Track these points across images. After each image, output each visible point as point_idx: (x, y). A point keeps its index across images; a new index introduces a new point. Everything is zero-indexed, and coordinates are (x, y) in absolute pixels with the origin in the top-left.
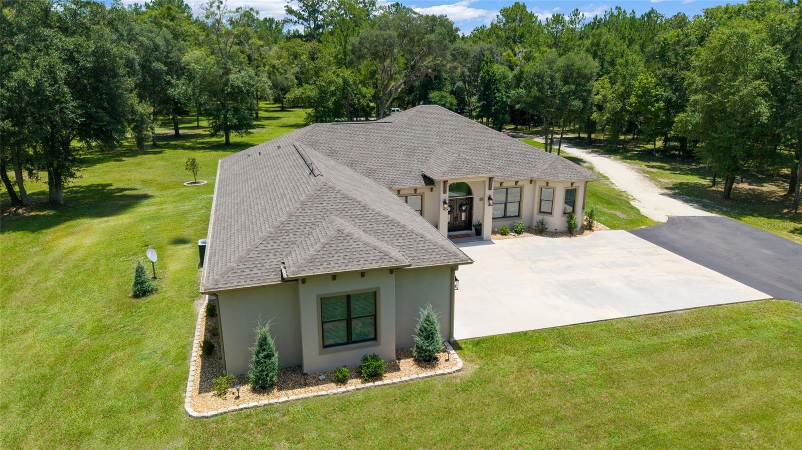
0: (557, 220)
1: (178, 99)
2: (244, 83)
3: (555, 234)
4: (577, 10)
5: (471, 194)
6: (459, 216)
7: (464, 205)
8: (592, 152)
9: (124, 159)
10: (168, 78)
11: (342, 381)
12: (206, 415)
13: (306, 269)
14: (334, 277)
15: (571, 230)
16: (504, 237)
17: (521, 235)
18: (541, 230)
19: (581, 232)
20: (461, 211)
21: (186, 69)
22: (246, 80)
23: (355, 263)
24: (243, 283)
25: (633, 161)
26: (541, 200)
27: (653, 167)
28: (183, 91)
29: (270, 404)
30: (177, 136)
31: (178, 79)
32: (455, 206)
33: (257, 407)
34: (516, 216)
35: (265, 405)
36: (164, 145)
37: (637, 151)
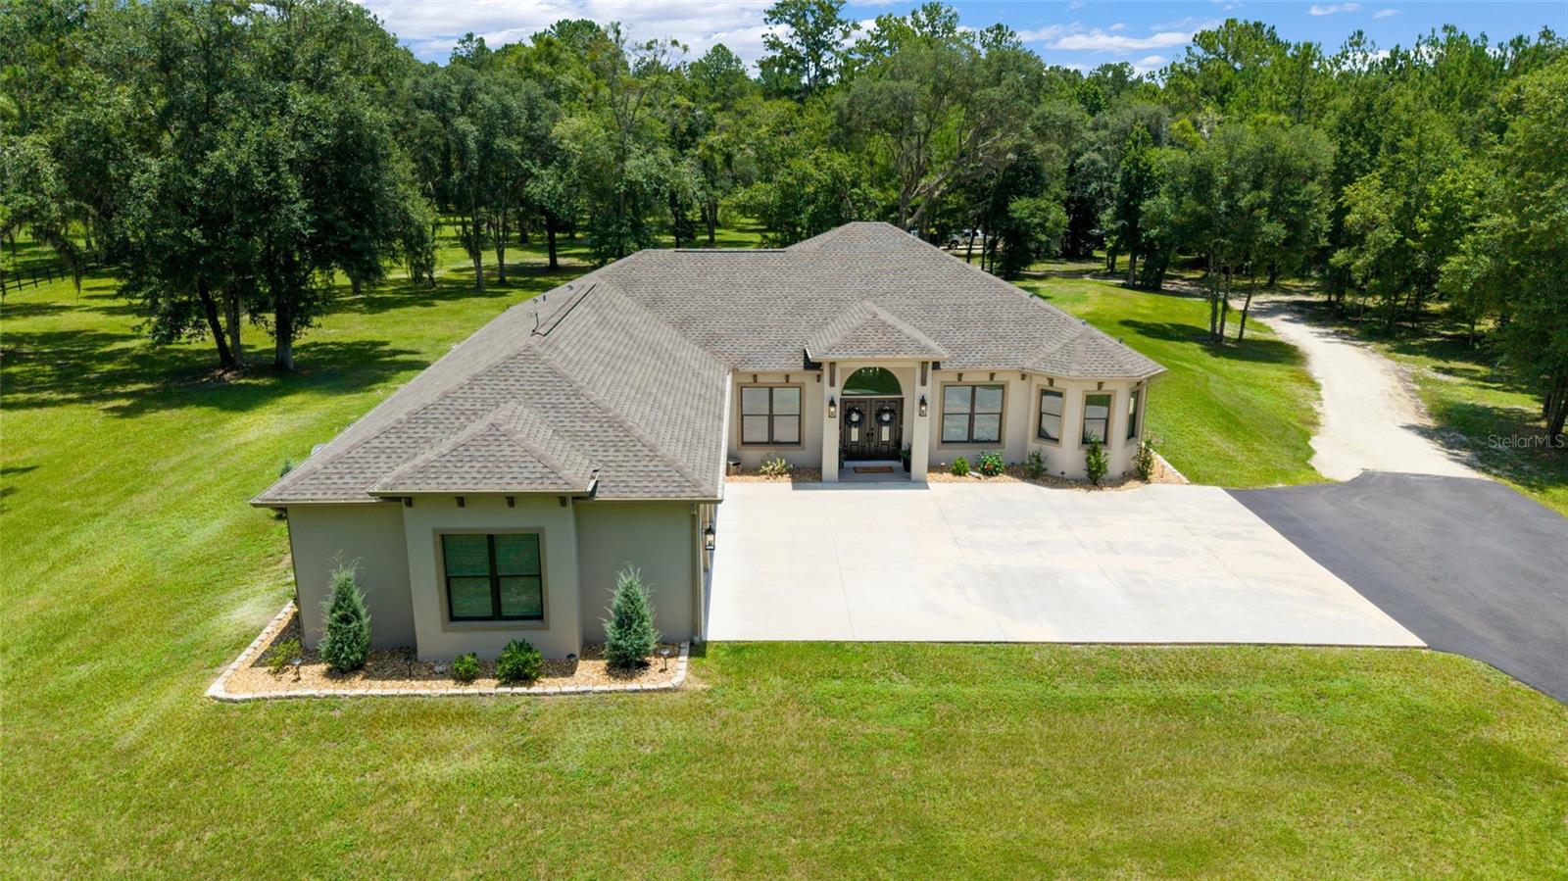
0: (1068, 455)
1: (540, 201)
2: (648, 176)
3: (1060, 481)
4: (1360, 34)
5: (900, 393)
6: (875, 432)
7: (886, 411)
8: (1336, 333)
9: (437, 302)
10: (526, 164)
11: (467, 678)
12: (235, 697)
13: (409, 482)
14: (461, 500)
15: (1094, 477)
16: (957, 478)
17: (993, 479)
18: (1035, 471)
19: (1118, 482)
20: (882, 423)
21: (559, 149)
22: (653, 172)
23: (494, 480)
24: (319, 496)
25: (1412, 357)
26: (1041, 414)
27: (1449, 372)
28: (549, 189)
29: (335, 696)
30: (553, 269)
31: (544, 166)
32: (867, 413)
33: (315, 697)
34: (989, 441)
35: (326, 696)
36: (521, 282)
37: (1443, 336)
